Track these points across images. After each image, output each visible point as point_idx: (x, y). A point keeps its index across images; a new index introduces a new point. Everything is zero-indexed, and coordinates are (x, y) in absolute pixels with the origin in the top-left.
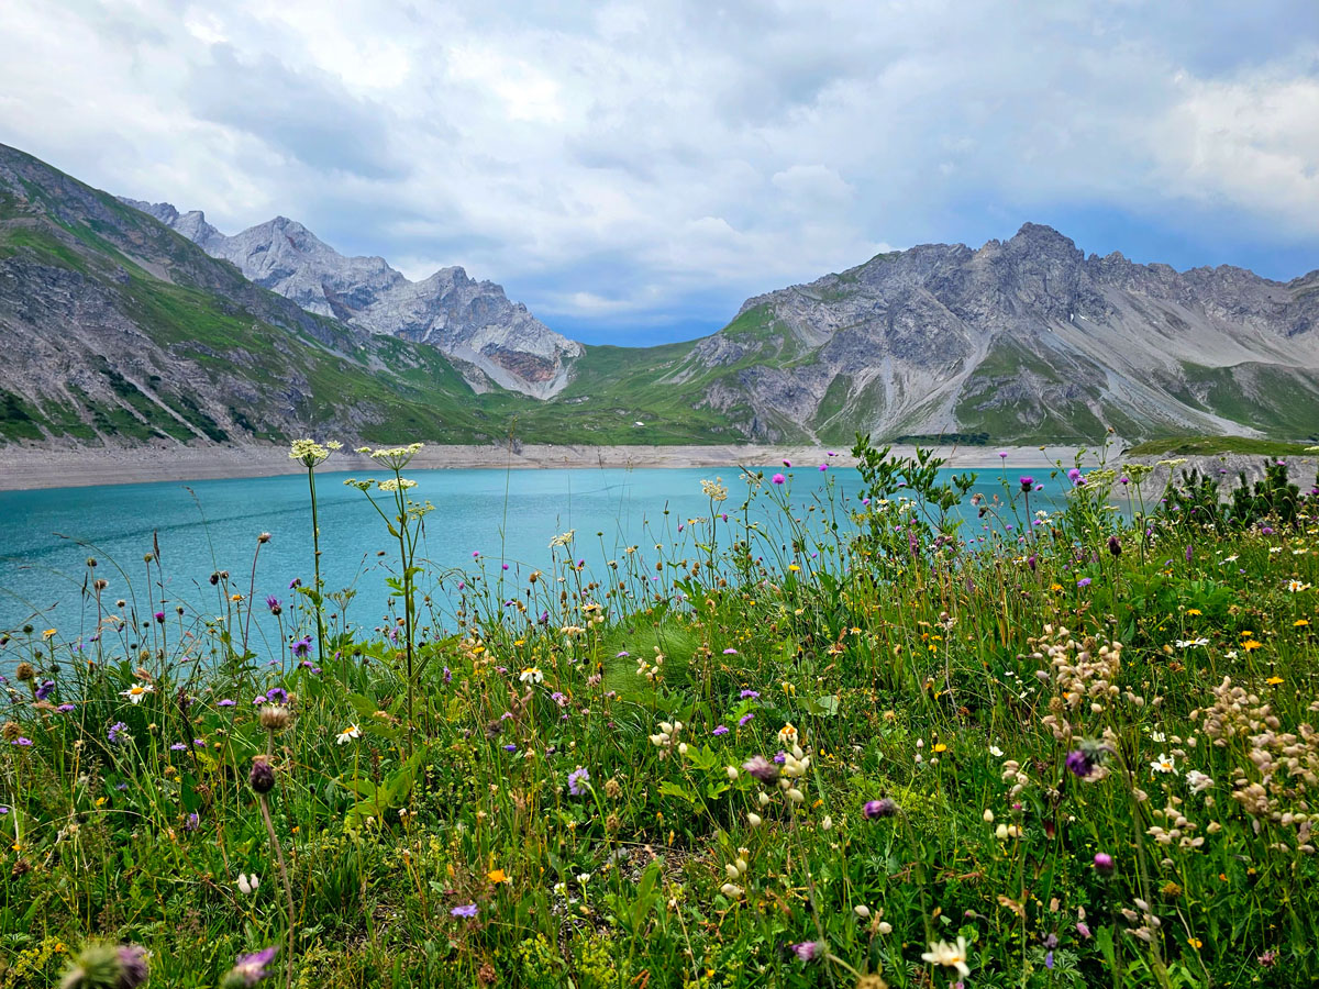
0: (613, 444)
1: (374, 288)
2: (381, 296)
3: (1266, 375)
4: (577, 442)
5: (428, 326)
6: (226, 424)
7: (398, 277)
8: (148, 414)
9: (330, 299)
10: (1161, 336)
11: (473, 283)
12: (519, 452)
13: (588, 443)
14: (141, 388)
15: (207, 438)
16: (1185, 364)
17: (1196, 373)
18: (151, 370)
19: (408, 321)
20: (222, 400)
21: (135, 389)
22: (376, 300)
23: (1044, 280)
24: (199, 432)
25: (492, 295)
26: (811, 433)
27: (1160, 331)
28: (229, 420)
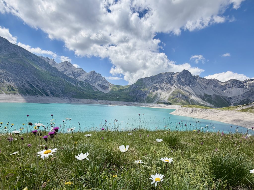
0: (113, 100)
1: (81, 74)
2: (82, 75)
3: (216, 96)
4: (107, 100)
5: (89, 80)
6: (49, 93)
7: (85, 72)
8: (35, 91)
9: (73, 75)
10: (202, 90)
11: (96, 74)
12: (97, 101)
13: (109, 100)
14: (35, 87)
15: (45, 95)
16: (205, 94)
17: (206, 96)
18: (37, 84)
19: (86, 79)
20: (49, 90)
21: (34, 87)
22: (81, 75)
23: (185, 79)
24: (44, 94)
25: (99, 76)
26: (145, 101)
27: (202, 89)
28: (50, 93)
